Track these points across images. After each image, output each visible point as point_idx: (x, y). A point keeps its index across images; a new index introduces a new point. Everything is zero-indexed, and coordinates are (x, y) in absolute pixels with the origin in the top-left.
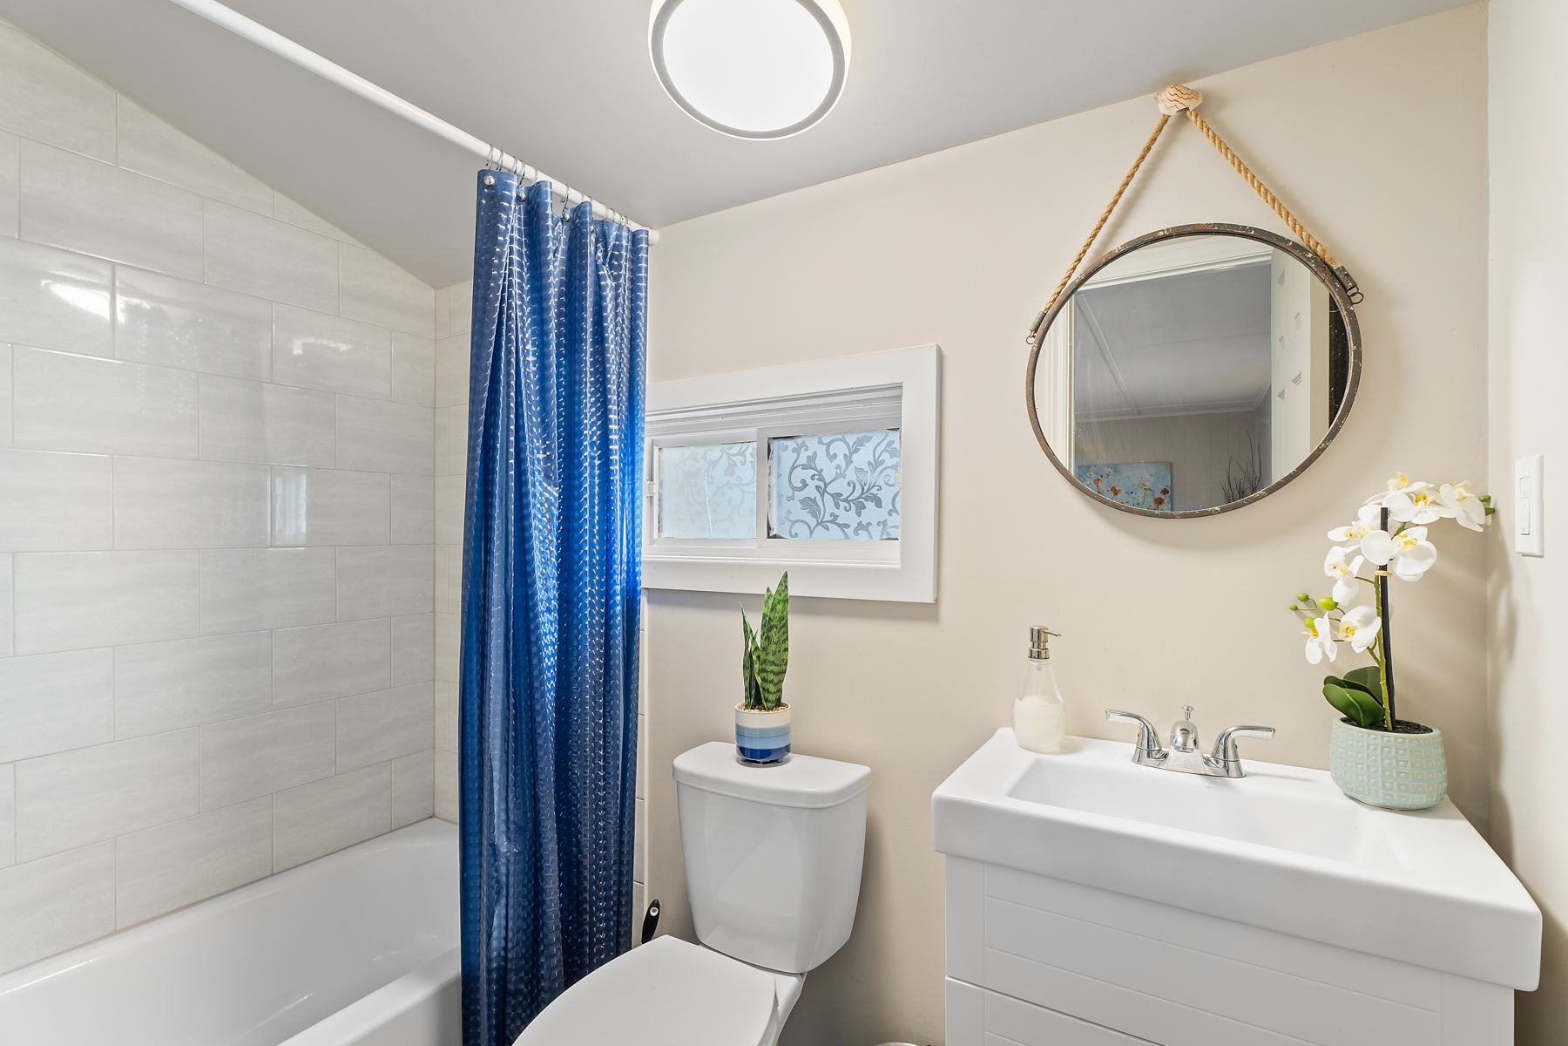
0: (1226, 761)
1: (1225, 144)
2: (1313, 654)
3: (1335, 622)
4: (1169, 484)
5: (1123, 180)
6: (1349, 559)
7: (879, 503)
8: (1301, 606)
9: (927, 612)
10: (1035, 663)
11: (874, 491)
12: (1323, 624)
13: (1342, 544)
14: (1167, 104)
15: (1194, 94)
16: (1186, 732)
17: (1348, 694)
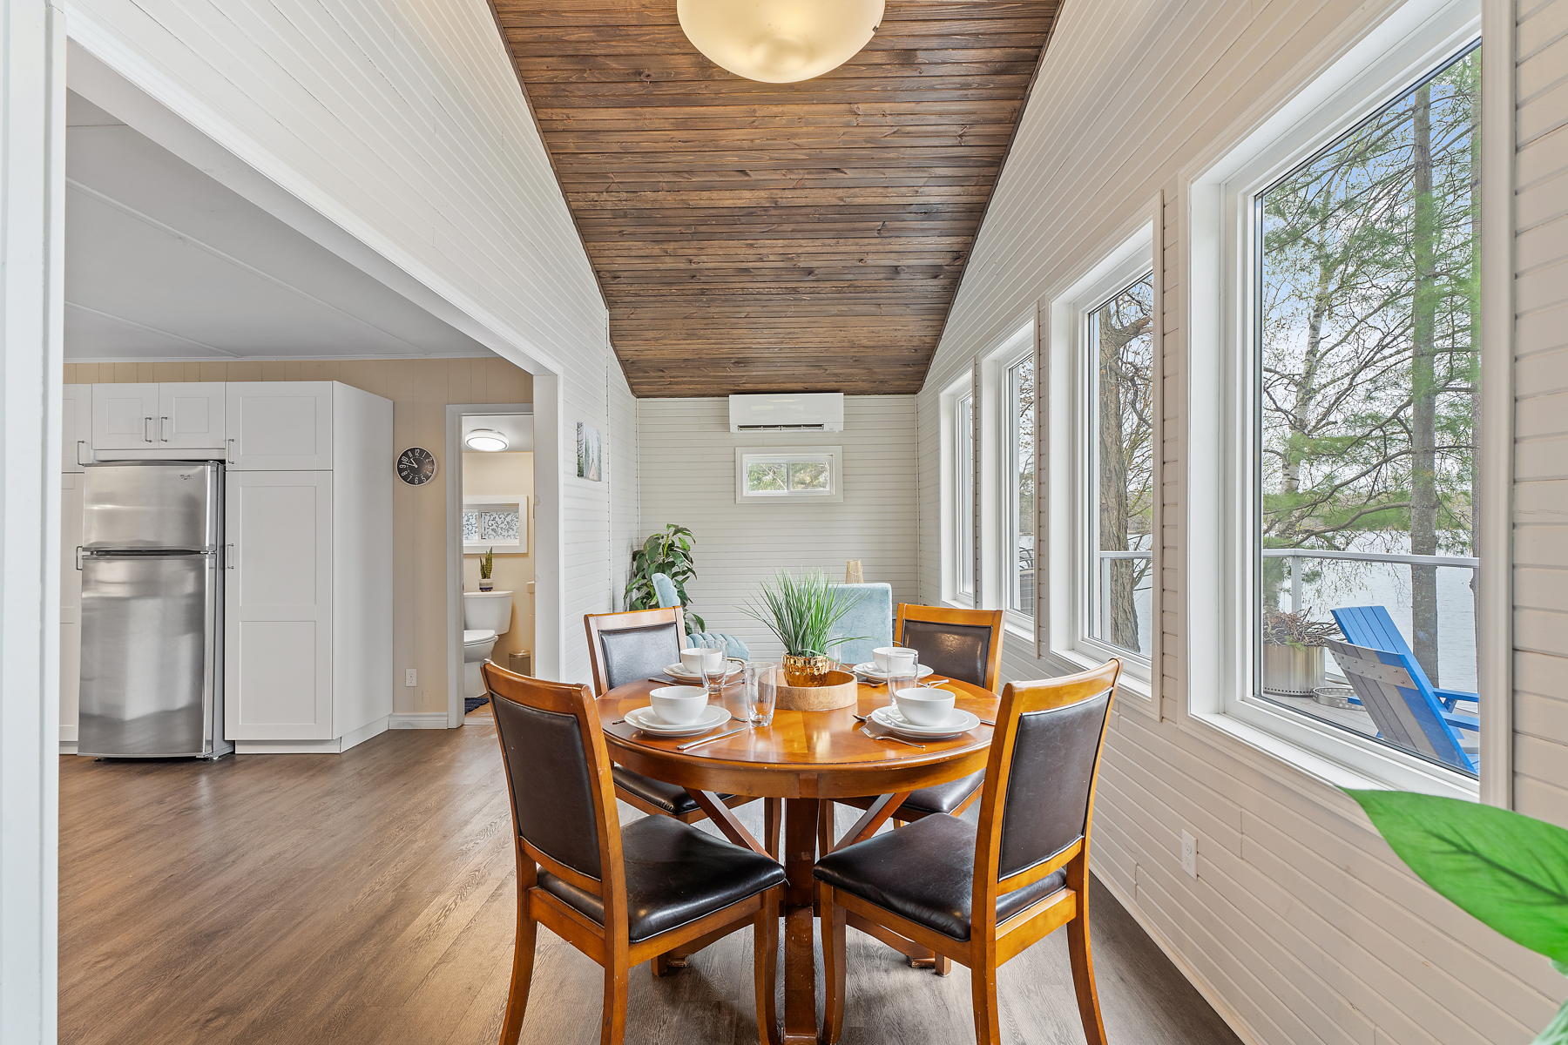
7: (513, 530)
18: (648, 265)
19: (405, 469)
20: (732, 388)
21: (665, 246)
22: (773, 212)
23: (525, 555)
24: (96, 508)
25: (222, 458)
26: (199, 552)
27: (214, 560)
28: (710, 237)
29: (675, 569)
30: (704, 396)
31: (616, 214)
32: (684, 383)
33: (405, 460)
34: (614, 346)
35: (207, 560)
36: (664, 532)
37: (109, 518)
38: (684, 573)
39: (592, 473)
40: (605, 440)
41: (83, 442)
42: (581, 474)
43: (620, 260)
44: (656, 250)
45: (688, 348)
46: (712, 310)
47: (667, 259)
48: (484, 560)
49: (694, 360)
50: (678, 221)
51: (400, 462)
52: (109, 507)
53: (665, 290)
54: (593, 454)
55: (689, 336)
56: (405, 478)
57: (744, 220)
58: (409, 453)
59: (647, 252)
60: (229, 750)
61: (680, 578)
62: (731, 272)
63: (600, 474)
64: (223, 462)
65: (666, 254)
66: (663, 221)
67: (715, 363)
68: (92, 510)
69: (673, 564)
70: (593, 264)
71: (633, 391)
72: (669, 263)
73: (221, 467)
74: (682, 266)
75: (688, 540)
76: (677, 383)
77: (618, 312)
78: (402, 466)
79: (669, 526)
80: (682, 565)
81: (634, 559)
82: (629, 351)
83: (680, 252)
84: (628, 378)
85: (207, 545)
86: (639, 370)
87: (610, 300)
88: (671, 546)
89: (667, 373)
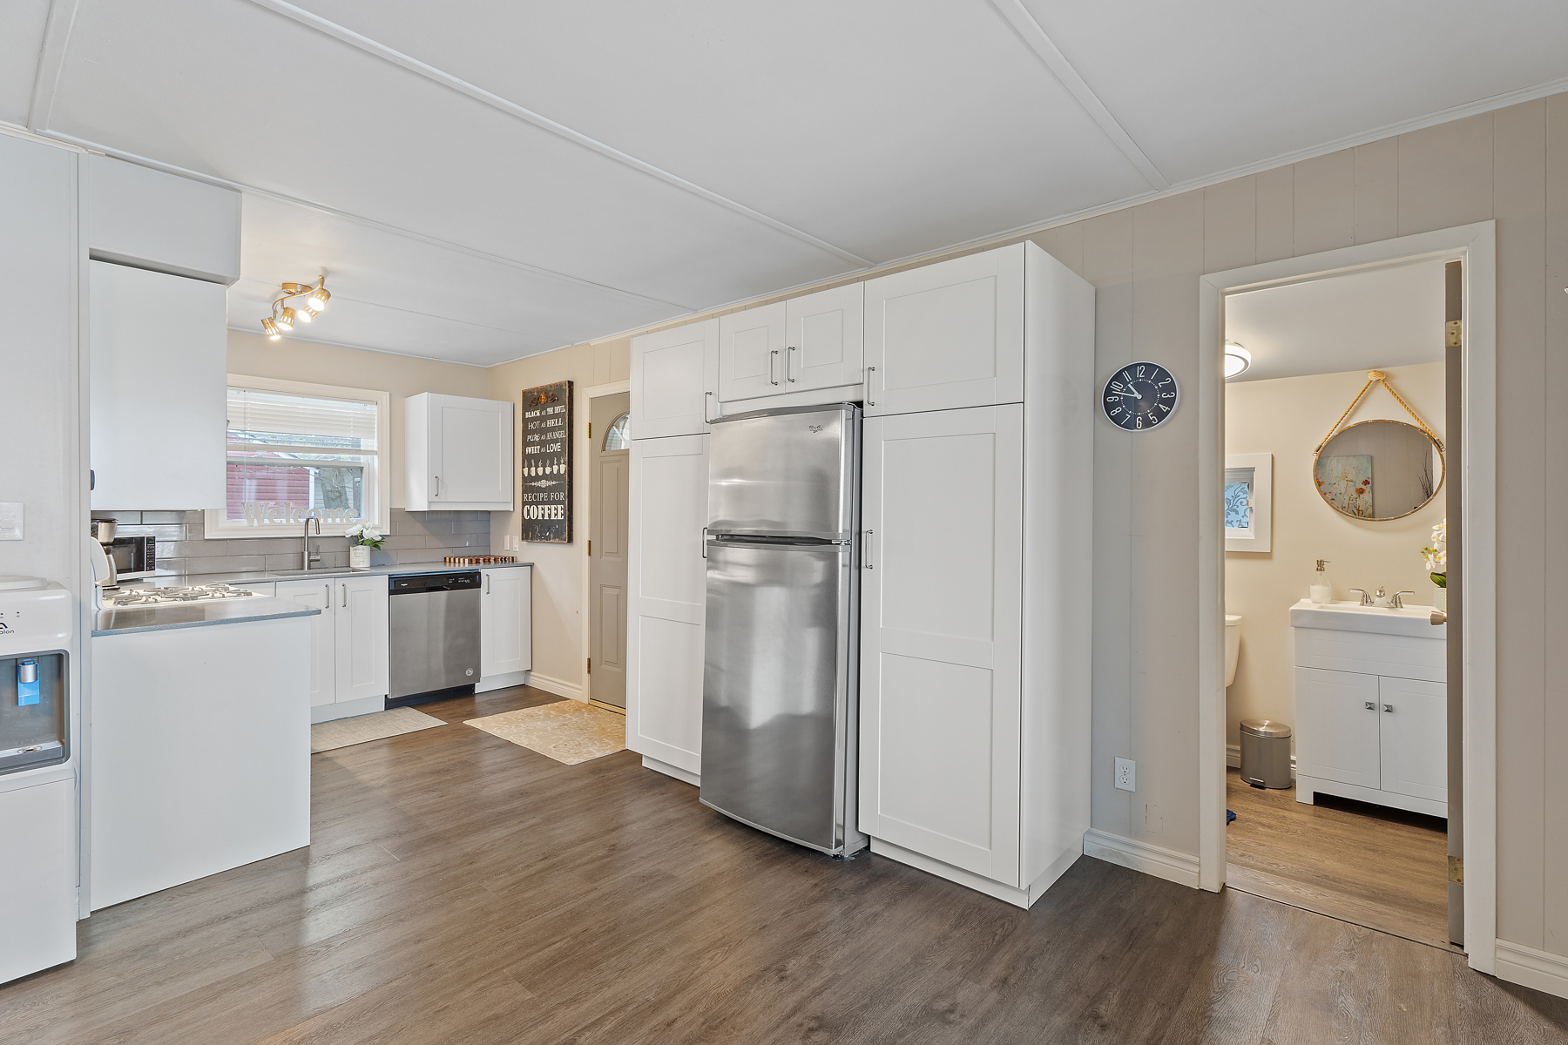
0: (1396, 603)
1: (1395, 393)
2: (1428, 567)
3: (1435, 556)
4: (1370, 476)
5: (1354, 400)
6: (1439, 535)
7: (1237, 513)
8: (1425, 551)
9: (1267, 556)
10: (1319, 572)
11: (1235, 507)
12: (1431, 557)
13: (1437, 531)
14: (1372, 376)
15: (1382, 373)
16: (1380, 591)
17: (1438, 578)
19: (1115, 405)
24: (724, 483)
25: (858, 399)
26: (829, 542)
27: (848, 554)
33: (1117, 387)
35: (840, 554)
37: (737, 494)
41: (711, 394)
51: (1109, 392)
52: (737, 481)
56: (1117, 420)
58: (1126, 375)
60: (862, 845)
64: (860, 404)
68: (720, 486)
73: (857, 411)
78: (1111, 399)
85: (840, 531)
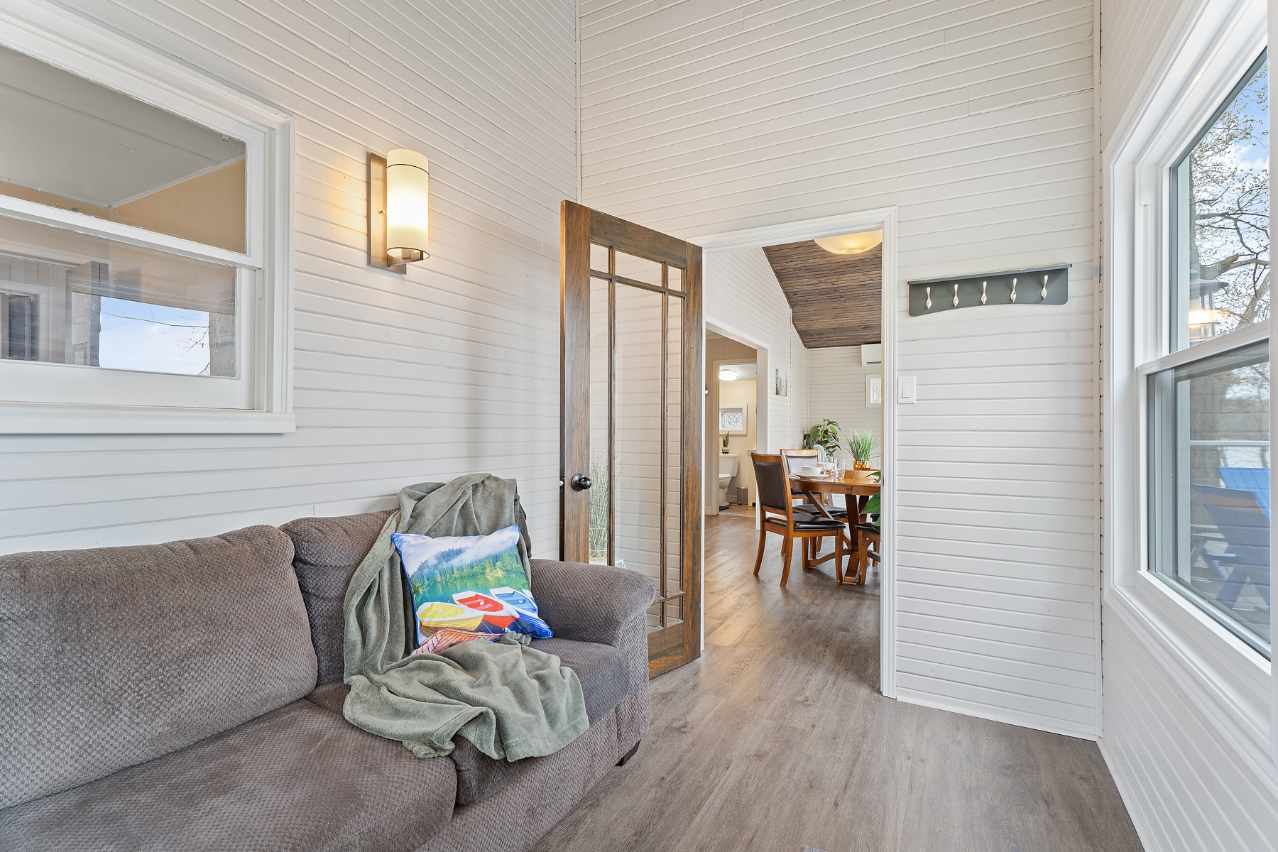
18: (812, 288)
20: (863, 341)
21: (820, 279)
22: (875, 260)
23: (746, 436)
28: (844, 273)
29: (828, 445)
30: (847, 346)
31: (795, 269)
32: (834, 340)
34: (794, 324)
36: (822, 424)
38: (833, 447)
39: (783, 392)
40: (789, 375)
42: (777, 393)
43: (797, 287)
44: (816, 281)
45: (836, 322)
46: (847, 304)
47: (822, 284)
48: (725, 438)
49: (839, 328)
50: (826, 269)
53: (821, 297)
54: (783, 383)
55: (835, 317)
57: (860, 265)
59: (811, 283)
61: (831, 450)
62: (856, 287)
63: (786, 393)
65: (821, 282)
66: (819, 269)
67: (851, 329)
69: (827, 442)
70: (784, 290)
71: (805, 346)
72: (822, 286)
74: (829, 287)
75: (836, 428)
76: (830, 340)
77: (797, 309)
79: (824, 420)
80: (832, 442)
81: (805, 438)
82: (803, 326)
83: (828, 281)
84: (802, 339)
86: (808, 335)
87: (792, 304)
88: (826, 432)
89: (824, 335)
